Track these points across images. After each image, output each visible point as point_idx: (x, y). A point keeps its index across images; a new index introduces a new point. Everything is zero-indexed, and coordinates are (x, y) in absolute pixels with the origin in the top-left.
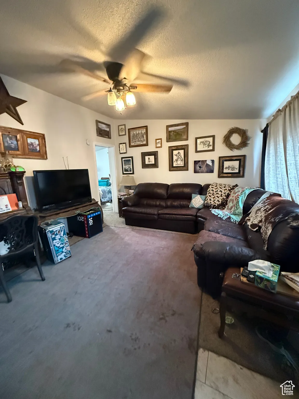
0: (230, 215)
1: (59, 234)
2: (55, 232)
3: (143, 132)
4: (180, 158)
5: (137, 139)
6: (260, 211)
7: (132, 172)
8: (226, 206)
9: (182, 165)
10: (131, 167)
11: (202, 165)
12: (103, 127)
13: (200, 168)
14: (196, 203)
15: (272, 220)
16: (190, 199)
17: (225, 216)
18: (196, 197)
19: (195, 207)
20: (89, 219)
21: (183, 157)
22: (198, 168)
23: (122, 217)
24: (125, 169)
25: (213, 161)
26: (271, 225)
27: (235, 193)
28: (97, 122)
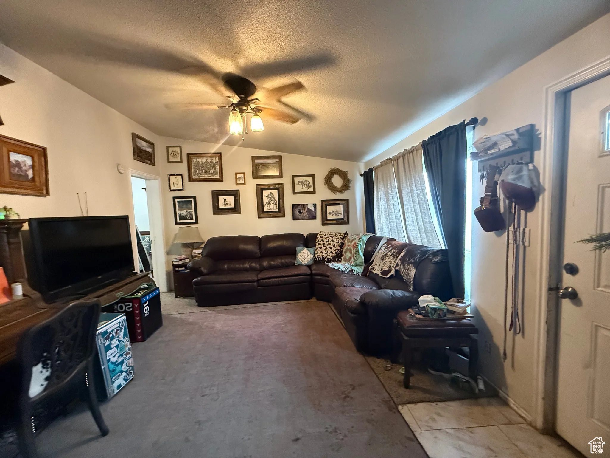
0: (352, 267)
1: (117, 336)
2: (110, 333)
3: (214, 161)
4: (273, 200)
5: (204, 171)
6: (387, 257)
7: (194, 221)
8: (342, 258)
9: (275, 209)
10: (193, 213)
11: (302, 209)
12: (144, 145)
13: (300, 214)
14: (303, 258)
15: (410, 261)
16: (294, 254)
17: (347, 269)
18: (303, 251)
19: (303, 263)
20: (144, 305)
21: (277, 199)
22: (298, 213)
23: (179, 297)
24: (180, 216)
25: (315, 205)
26: (412, 265)
27: (351, 242)
28: (135, 137)
